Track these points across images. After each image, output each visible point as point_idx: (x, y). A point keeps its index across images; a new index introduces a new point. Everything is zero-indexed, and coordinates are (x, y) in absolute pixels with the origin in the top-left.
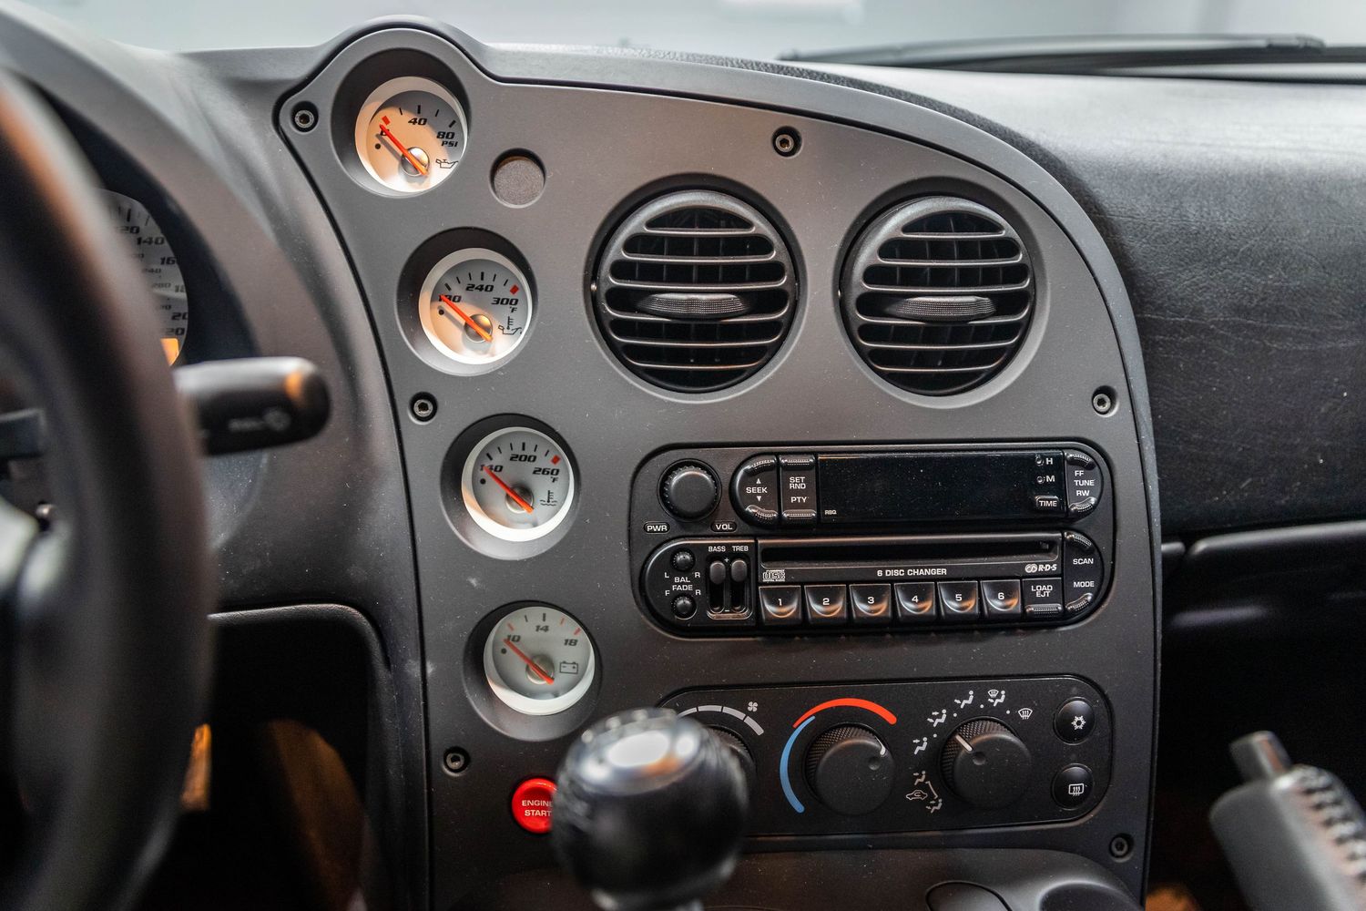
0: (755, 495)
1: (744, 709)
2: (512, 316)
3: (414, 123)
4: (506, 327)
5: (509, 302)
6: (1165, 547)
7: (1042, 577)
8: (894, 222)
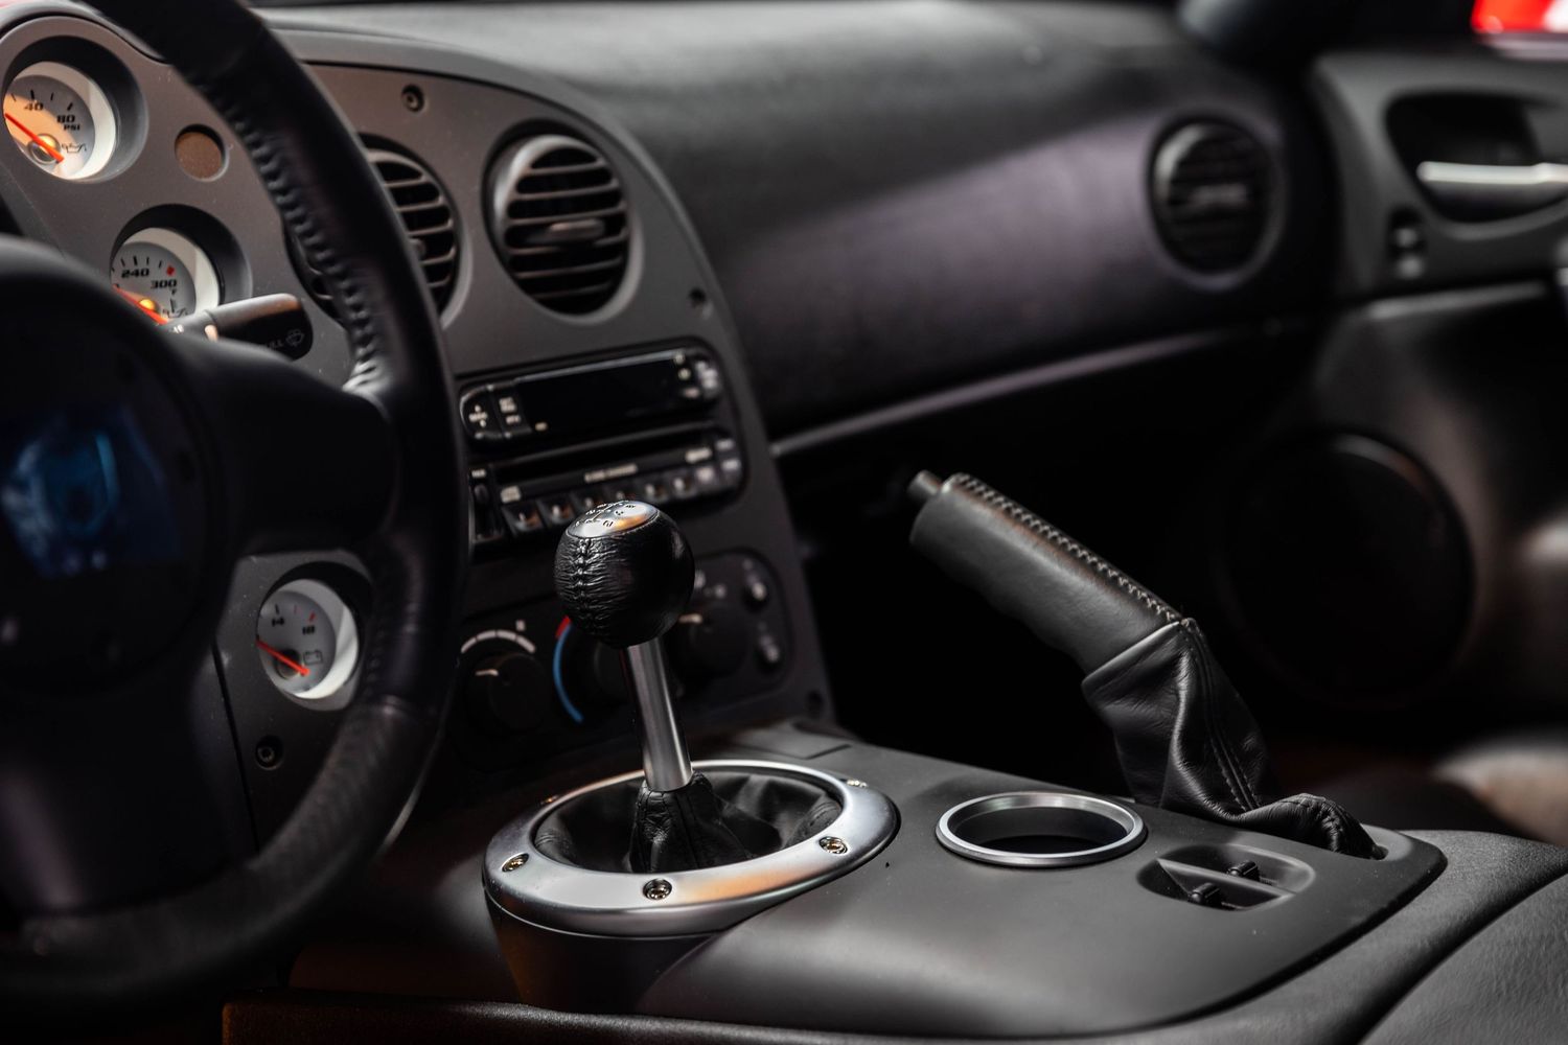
0: (478, 423)
1: (513, 629)
2: (174, 298)
3: (31, 109)
4: (170, 309)
5: (168, 284)
6: (778, 449)
7: (702, 463)
8: (520, 162)
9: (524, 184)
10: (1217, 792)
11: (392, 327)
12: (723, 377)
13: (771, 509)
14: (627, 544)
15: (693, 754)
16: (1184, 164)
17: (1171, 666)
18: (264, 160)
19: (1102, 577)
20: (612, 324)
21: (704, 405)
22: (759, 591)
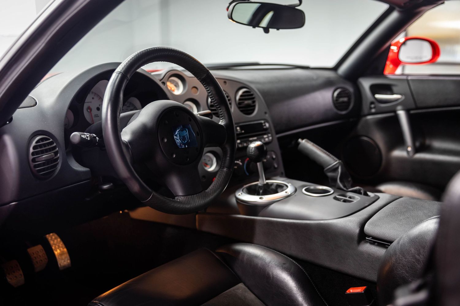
1: (239, 161)
6: (277, 136)
7: (266, 138)
8: (241, 92)
9: (241, 96)
10: (345, 186)
11: (226, 115)
12: (269, 125)
13: (276, 145)
14: (258, 148)
15: (266, 179)
16: (338, 94)
17: (337, 168)
18: (208, 90)
19: (327, 155)
20: (254, 117)
21: (266, 129)
22: (274, 157)
